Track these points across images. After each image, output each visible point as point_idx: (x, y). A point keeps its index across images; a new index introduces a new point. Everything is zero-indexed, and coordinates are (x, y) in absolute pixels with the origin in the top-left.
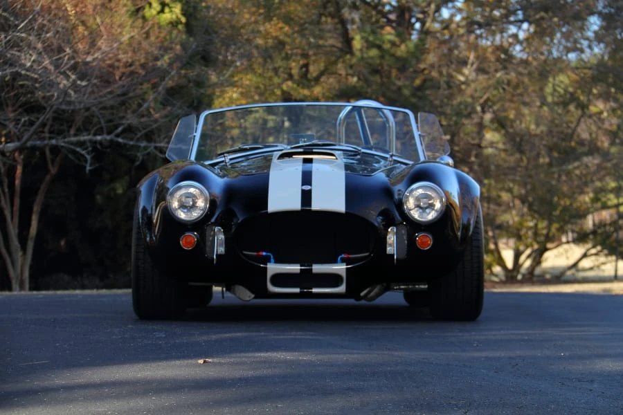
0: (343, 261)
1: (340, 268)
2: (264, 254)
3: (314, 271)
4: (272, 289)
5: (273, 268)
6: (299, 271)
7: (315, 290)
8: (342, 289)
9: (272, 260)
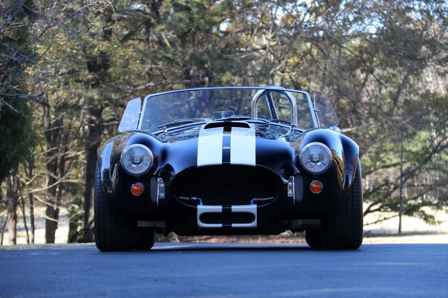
0: (255, 203)
1: (252, 208)
2: (195, 198)
3: (233, 211)
4: (202, 224)
5: (202, 208)
6: (221, 211)
7: (234, 225)
8: (254, 224)
9: (201, 203)
